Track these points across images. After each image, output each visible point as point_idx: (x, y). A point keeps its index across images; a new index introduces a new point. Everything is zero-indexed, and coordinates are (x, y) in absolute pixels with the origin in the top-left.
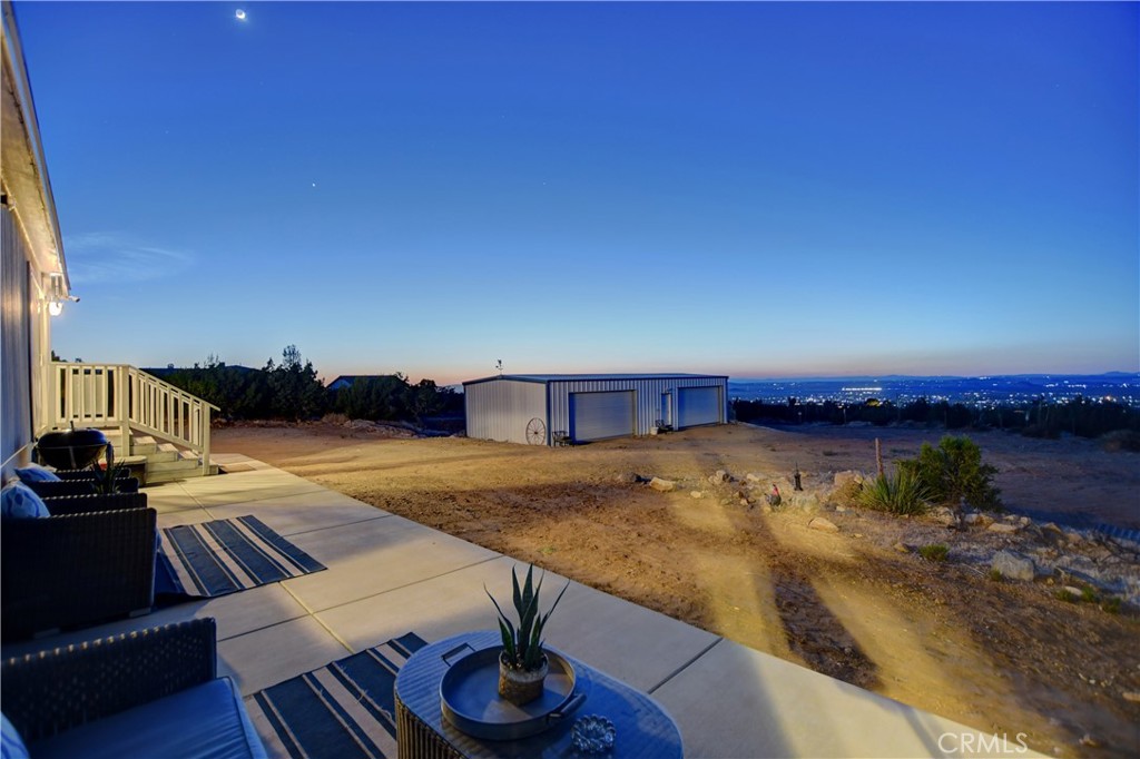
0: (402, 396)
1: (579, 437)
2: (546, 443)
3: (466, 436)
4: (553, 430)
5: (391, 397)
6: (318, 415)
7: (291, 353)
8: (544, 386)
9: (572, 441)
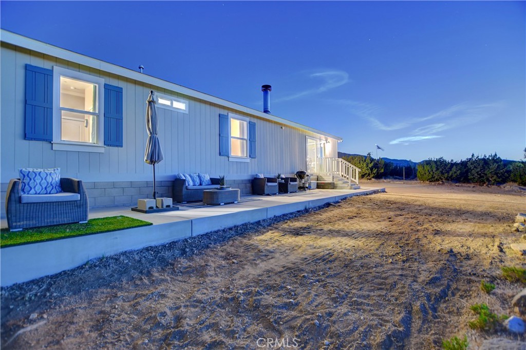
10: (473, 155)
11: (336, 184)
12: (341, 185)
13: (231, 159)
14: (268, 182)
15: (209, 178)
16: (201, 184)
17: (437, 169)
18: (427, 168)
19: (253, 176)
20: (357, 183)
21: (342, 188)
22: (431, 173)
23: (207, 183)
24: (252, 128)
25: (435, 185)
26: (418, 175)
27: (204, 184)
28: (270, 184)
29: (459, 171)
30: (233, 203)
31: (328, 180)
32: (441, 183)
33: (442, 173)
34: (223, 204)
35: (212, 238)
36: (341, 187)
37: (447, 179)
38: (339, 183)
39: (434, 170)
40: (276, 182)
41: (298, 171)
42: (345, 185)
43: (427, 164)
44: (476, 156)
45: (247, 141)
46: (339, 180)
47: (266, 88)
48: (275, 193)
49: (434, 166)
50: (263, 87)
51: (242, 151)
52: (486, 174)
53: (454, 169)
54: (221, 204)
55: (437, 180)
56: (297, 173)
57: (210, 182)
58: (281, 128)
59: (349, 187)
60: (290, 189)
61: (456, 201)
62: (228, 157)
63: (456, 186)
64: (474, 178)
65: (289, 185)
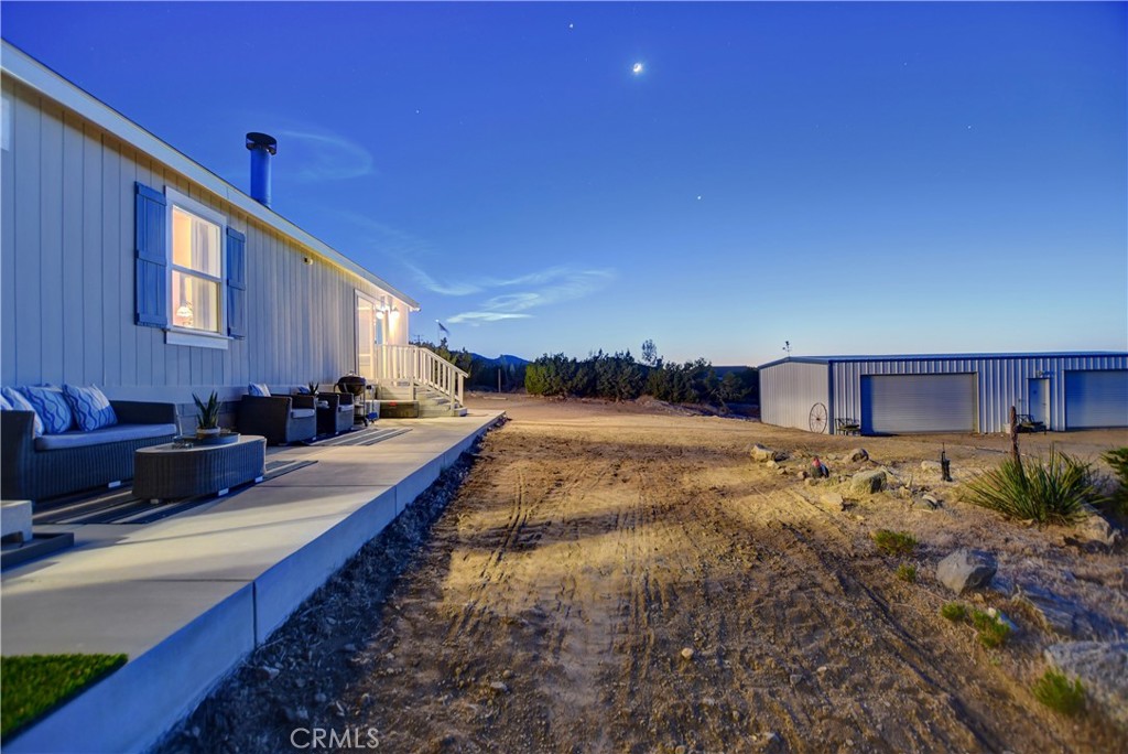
0: (705, 381)
1: (877, 426)
2: (827, 432)
3: (760, 421)
4: (836, 416)
5: (693, 382)
6: (633, 397)
7: (649, 348)
8: (826, 367)
9: (866, 430)
10: (600, 352)
11: (423, 406)
12: (432, 408)
13: (172, 339)
14: (296, 406)
15: (108, 404)
16: (75, 426)
17: (557, 374)
18: (543, 370)
19: (236, 390)
20: (461, 403)
21: (435, 414)
22: (548, 380)
23: (103, 421)
24: (234, 248)
25: (553, 401)
26: (528, 383)
27: (91, 425)
28: (299, 413)
29: (586, 378)
30: (252, 483)
31: (404, 396)
32: (561, 397)
33: (565, 381)
34: (226, 491)
35: (329, 627)
36: (433, 412)
37: (570, 392)
38: (430, 404)
39: (553, 374)
40: (313, 408)
41: (344, 376)
42: (443, 408)
43: (542, 364)
44: (604, 353)
45: (219, 284)
46: (429, 397)
47: (261, 144)
48: (309, 436)
49: (552, 367)
50: (250, 136)
51: (205, 315)
52: (617, 383)
53: (580, 374)
54: (221, 493)
55: (556, 393)
56: (343, 380)
57: (112, 418)
58: (306, 260)
59: (451, 412)
60: (339, 423)
61: (611, 431)
62: (165, 331)
63: (584, 402)
64: (604, 389)
65: (338, 414)
